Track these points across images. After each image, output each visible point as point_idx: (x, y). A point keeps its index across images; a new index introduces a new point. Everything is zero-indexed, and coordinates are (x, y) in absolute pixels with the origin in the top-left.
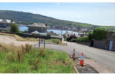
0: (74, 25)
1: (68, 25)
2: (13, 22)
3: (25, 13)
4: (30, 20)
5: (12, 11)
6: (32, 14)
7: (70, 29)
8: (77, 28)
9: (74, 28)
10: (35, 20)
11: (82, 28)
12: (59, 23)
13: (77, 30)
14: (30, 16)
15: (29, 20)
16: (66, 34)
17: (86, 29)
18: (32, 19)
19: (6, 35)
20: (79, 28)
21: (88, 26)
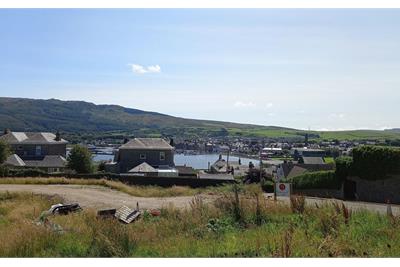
0: (238, 133)
1: (215, 135)
2: (63, 140)
3: (66, 103)
4: (85, 127)
5: (21, 100)
6: (90, 106)
7: (224, 147)
8: (247, 143)
9: (238, 144)
10: (101, 124)
11: (263, 142)
12: (183, 130)
13: (248, 150)
14: (84, 112)
15: (81, 127)
16: (220, 168)
17: (279, 144)
18: (92, 123)
19: (74, 184)
20: (253, 143)
21: (283, 135)
